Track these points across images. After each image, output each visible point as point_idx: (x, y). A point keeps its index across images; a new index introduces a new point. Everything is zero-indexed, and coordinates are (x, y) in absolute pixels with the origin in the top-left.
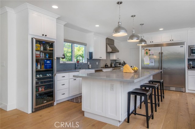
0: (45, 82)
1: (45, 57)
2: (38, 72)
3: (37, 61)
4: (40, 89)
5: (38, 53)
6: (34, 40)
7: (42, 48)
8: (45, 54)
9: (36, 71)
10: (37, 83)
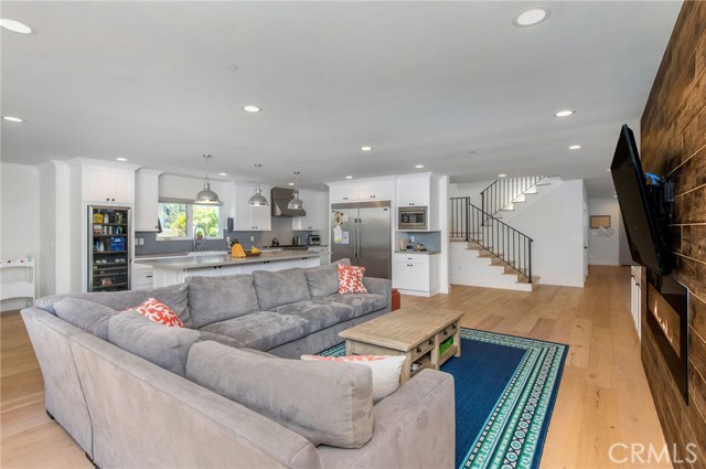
0: (111, 271)
1: (114, 232)
2: (97, 256)
3: (97, 240)
4: (103, 282)
5: (100, 227)
6: (91, 210)
7: (106, 220)
8: (115, 227)
9: (94, 255)
10: (95, 272)
